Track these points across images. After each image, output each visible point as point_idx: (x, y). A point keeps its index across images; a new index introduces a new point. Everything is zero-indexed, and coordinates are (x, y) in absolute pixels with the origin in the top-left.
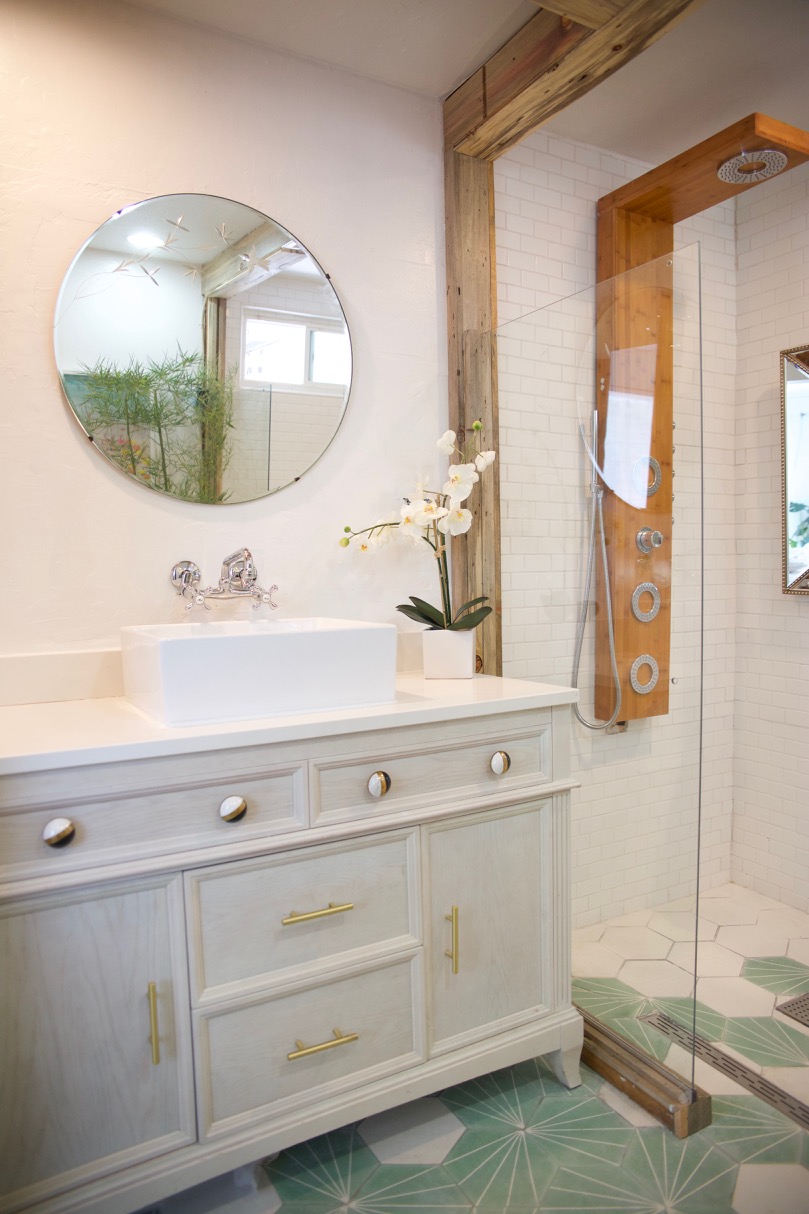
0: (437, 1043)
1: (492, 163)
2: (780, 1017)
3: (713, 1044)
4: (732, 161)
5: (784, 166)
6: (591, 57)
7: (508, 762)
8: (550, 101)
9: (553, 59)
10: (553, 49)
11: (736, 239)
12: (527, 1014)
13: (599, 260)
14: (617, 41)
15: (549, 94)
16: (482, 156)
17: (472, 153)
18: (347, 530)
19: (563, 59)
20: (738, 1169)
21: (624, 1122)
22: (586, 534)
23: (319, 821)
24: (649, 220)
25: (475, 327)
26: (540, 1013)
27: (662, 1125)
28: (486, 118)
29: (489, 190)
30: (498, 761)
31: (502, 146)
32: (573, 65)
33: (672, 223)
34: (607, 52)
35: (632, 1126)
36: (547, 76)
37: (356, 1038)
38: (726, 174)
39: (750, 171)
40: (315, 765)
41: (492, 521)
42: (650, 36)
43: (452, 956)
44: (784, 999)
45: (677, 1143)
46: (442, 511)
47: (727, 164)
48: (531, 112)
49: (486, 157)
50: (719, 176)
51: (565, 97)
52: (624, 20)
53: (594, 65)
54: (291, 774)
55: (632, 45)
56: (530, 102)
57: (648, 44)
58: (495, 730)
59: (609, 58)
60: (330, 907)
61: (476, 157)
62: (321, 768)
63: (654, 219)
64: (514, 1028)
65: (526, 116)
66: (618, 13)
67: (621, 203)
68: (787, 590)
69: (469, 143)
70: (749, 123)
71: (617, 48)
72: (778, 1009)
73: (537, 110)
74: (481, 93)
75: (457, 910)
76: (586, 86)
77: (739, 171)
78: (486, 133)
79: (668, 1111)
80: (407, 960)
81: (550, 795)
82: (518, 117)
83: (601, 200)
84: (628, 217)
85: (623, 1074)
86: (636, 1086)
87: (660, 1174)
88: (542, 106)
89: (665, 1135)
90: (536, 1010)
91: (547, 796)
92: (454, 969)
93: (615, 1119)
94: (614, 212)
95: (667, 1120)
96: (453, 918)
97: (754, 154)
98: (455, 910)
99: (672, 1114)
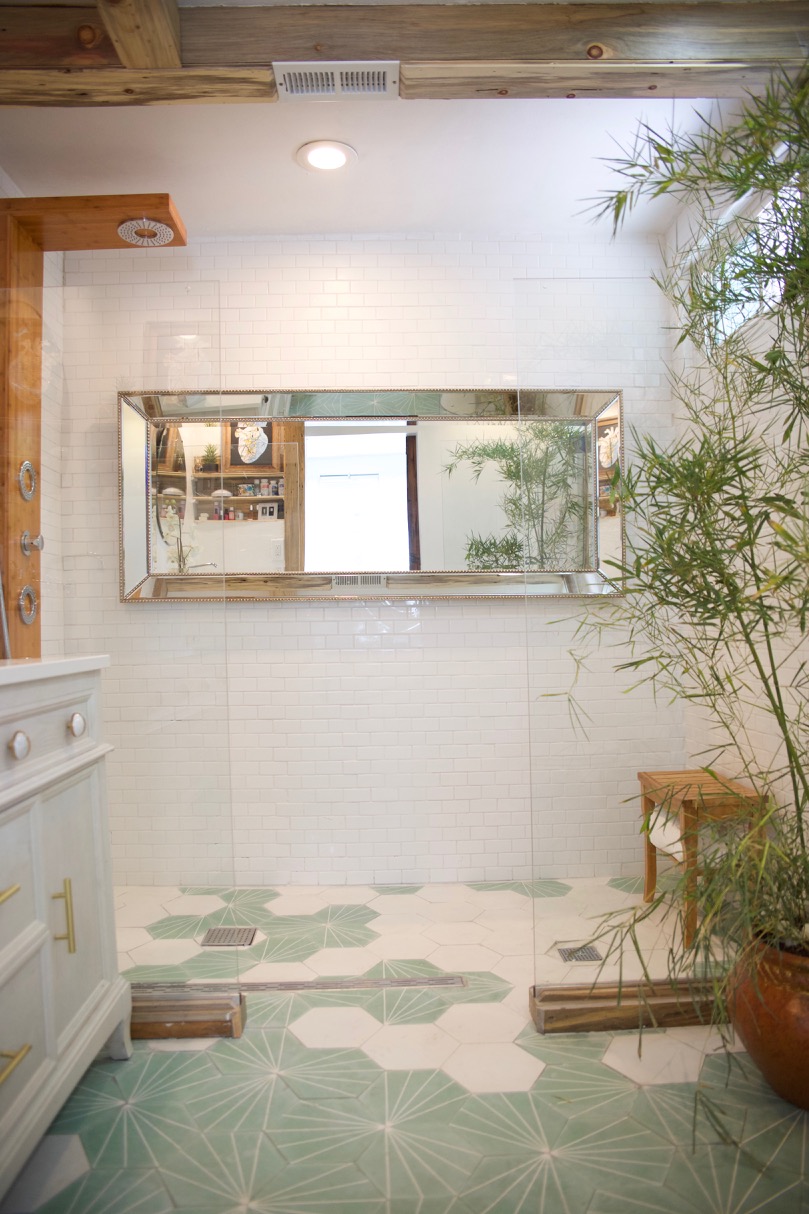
2: (209, 949)
3: (189, 982)
4: (134, 222)
5: (167, 242)
6: (105, 84)
8: (37, 93)
9: (66, 61)
14: (133, 86)
15: (41, 88)
19: (81, 69)
20: (288, 1031)
24: (31, 239)
27: (220, 1039)
32: (85, 80)
33: (43, 250)
34: (119, 89)
35: (200, 1051)
36: (55, 73)
37: (30, 1048)
38: (126, 231)
39: (142, 236)
42: (158, 99)
44: (201, 938)
47: (128, 223)
48: (9, 91)
50: (119, 230)
51: (53, 98)
52: (153, 77)
53: (100, 91)
55: (141, 96)
56: (20, 84)
57: (151, 103)
58: (70, 691)
59: (117, 94)
63: (33, 241)
64: (96, 1008)
66: (152, 69)
67: (19, 214)
68: (123, 600)
70: (163, 200)
71: (128, 91)
72: (203, 945)
73: (13, 93)
76: (76, 102)
77: (136, 233)
79: (225, 1021)
80: (38, 951)
84: (18, 227)
85: (169, 1020)
86: (186, 1022)
87: (252, 1062)
88: (26, 92)
89: (228, 1042)
90: (103, 986)
91: (96, 761)
92: (72, 949)
93: (183, 1056)
94: (9, 219)
95: (224, 1030)
96: (65, 893)
97: (153, 224)
98: (67, 883)
99: (230, 1021)
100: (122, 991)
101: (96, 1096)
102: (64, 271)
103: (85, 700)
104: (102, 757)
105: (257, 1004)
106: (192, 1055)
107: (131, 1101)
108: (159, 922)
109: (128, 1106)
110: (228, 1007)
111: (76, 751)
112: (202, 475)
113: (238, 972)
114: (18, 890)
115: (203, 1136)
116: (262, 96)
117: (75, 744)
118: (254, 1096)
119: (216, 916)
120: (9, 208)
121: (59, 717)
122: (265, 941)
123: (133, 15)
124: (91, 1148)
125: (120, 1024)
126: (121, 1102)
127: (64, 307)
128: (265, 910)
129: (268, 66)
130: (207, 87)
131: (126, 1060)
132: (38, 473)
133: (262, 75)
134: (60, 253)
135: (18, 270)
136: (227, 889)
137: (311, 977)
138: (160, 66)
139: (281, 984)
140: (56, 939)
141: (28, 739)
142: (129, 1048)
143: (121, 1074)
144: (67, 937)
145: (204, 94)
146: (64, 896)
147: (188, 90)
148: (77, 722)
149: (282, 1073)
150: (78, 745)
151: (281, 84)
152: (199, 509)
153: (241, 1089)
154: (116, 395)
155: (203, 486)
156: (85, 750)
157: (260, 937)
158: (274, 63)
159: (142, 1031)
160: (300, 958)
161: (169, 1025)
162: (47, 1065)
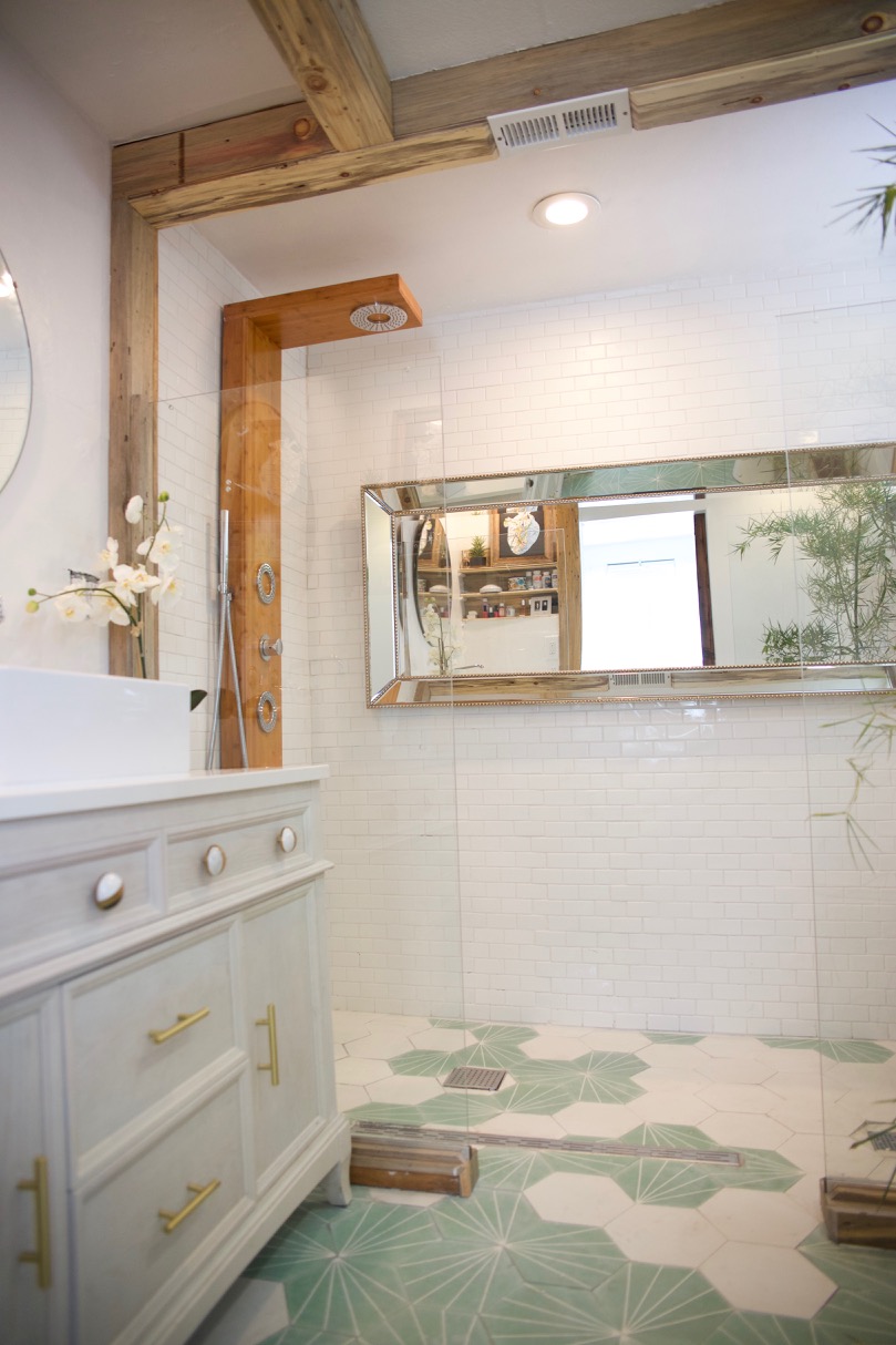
0: (259, 1179)
1: (156, 230)
2: (450, 1090)
3: (423, 1127)
4: (365, 308)
5: (401, 325)
6: (320, 172)
8: (258, 193)
9: (283, 157)
10: (284, 150)
12: (311, 1129)
13: (224, 363)
14: (347, 169)
15: (262, 187)
16: (151, 220)
17: (144, 213)
18: (32, 592)
19: (296, 162)
20: (523, 1196)
21: (414, 1209)
24: (267, 339)
25: (140, 394)
26: (320, 1125)
27: (446, 1196)
28: (182, 183)
29: (153, 256)
31: (180, 217)
32: (301, 172)
33: (281, 348)
34: (336, 174)
35: (423, 1208)
36: (272, 170)
37: (218, 1185)
38: (359, 318)
39: (375, 321)
40: (169, 836)
42: (375, 177)
43: (270, 1066)
44: (444, 1078)
45: (467, 1202)
46: (153, 581)
47: (359, 310)
49: (154, 221)
50: (351, 319)
51: (273, 196)
52: (367, 156)
53: (316, 180)
54: (148, 847)
55: (358, 178)
56: (240, 187)
57: (371, 182)
59: (334, 179)
60: (181, 1019)
61: (145, 218)
62: (170, 840)
63: (270, 340)
64: (307, 1147)
65: (227, 198)
66: (365, 147)
67: (254, 315)
68: (370, 706)
69: (150, 201)
70: (393, 280)
71: (344, 175)
72: (445, 1086)
73: (238, 198)
74: (176, 158)
75: (273, 1008)
76: (297, 195)
77: (369, 319)
78: (176, 198)
79: (454, 1177)
80: (235, 1080)
81: (315, 877)
82: (219, 195)
83: (229, 306)
84: (254, 329)
85: (393, 1167)
86: (410, 1172)
87: (478, 1228)
88: (248, 195)
89: (454, 1201)
90: (317, 1123)
91: (312, 878)
92: (275, 1081)
93: (405, 1210)
94: (245, 321)
95: (450, 1187)
96: (269, 1019)
97: (384, 307)
98: (271, 1009)
99: (458, 1177)
100: (340, 1131)
101: (307, 1242)
102: (307, 367)
103: (299, 813)
104: (321, 874)
105: (492, 1160)
106: (414, 1211)
107: (342, 1254)
108: (403, 1055)
109: (337, 1260)
110: (456, 1161)
111: (287, 867)
112: (469, 570)
113: (480, 1120)
114: (206, 1014)
115: (411, 1308)
116: (481, 155)
117: (286, 860)
118: (474, 1270)
119: (464, 1053)
120: (244, 310)
121: (267, 831)
122: (513, 1088)
123: (339, 97)
124: (293, 1302)
125: (336, 1166)
126: (332, 1254)
127: (308, 403)
128: (519, 1051)
129: (484, 121)
130: (422, 156)
131: (344, 1206)
132: (278, 574)
133: (478, 133)
134: (303, 349)
135: (254, 371)
136: (481, 1024)
137: (559, 1135)
138: (372, 142)
139: (524, 1139)
140: (260, 1068)
141: (223, 855)
142: (348, 1194)
143: (336, 1221)
144: (270, 1068)
145: (420, 164)
146: (267, 1023)
147: (404, 162)
148: (287, 837)
149: (509, 1246)
150: (289, 862)
151: (500, 139)
152: (468, 606)
153: (462, 1258)
154: (359, 488)
155: (470, 582)
156: (295, 868)
157: (508, 1082)
158: (489, 118)
159: (364, 1174)
160: (550, 1111)
161: (392, 1173)
162: (245, 1203)
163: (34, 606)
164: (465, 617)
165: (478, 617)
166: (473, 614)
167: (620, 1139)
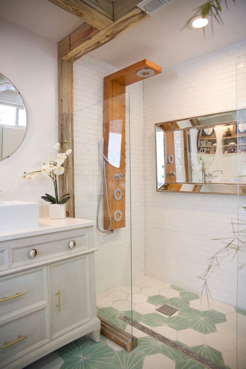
0: (55, 334)
1: (72, 63)
2: (157, 312)
3: (139, 323)
4: (140, 71)
5: (154, 74)
6: (100, 37)
7: (75, 244)
8: (89, 48)
9: (89, 36)
10: (89, 34)
11: (143, 92)
12: (84, 321)
13: (104, 94)
14: (107, 34)
15: (89, 46)
16: (70, 61)
17: (66, 60)
18: (25, 173)
19: (92, 37)
20: (144, 358)
22: (100, 175)
23: (13, 267)
24: (119, 84)
25: (67, 112)
26: (87, 320)
27: (124, 349)
28: (70, 50)
29: (71, 71)
30: (71, 244)
31: (75, 59)
32: (95, 39)
33: (125, 86)
34: (105, 37)
35: (115, 351)
36: (88, 41)
37: (26, 337)
38: (139, 74)
39: (145, 74)
40: (11, 248)
41: (71, 171)
42: (116, 34)
43: (58, 306)
44: (158, 307)
45: (128, 354)
46: (55, 167)
48: (83, 50)
49: (71, 61)
50: (137, 75)
51: (93, 47)
52: (109, 29)
53: (101, 40)
54: (3, 252)
55: (111, 36)
56: (83, 47)
57: (116, 36)
58: (70, 234)
59: (105, 39)
60: (17, 294)
61: (68, 61)
62: (14, 249)
63: (120, 84)
64: (79, 326)
65: (82, 51)
66: (107, 27)
67: (111, 79)
68: (157, 191)
69: (65, 57)
70: (144, 61)
71: (107, 36)
72: (157, 310)
73: (85, 50)
74: (69, 43)
75: (59, 291)
76: (99, 45)
77: (142, 74)
78: (70, 55)
79: (125, 345)
80: (44, 309)
81: (88, 253)
82: (80, 51)
83: (105, 77)
84: (113, 83)
85: (113, 336)
86: (116, 339)
88: (87, 49)
89: (125, 351)
90: (86, 320)
93: (110, 350)
94: (109, 81)
95: (125, 347)
96: (58, 293)
97: (146, 70)
100: (94, 323)
105: (147, 341)
106: (112, 351)
107: (84, 358)
108: (154, 296)
109: (82, 359)
113: (156, 325)
116: (142, 18)
119: (172, 300)
120: (108, 78)
122: (175, 317)
123: (88, 16)
126: (82, 357)
128: (188, 303)
129: (137, 7)
130: (125, 24)
133: (136, 11)
136: (185, 290)
137: (174, 339)
138: (108, 25)
139: (163, 337)
142: (99, 339)
145: (126, 27)
147: (121, 28)
151: (146, 11)
152: (225, 149)
154: (154, 125)
157: (176, 314)
158: (137, 5)
159: (105, 334)
160: (179, 329)
163: (24, 177)
164: (224, 153)
165: (228, 153)
166: (226, 152)
167: (191, 348)
